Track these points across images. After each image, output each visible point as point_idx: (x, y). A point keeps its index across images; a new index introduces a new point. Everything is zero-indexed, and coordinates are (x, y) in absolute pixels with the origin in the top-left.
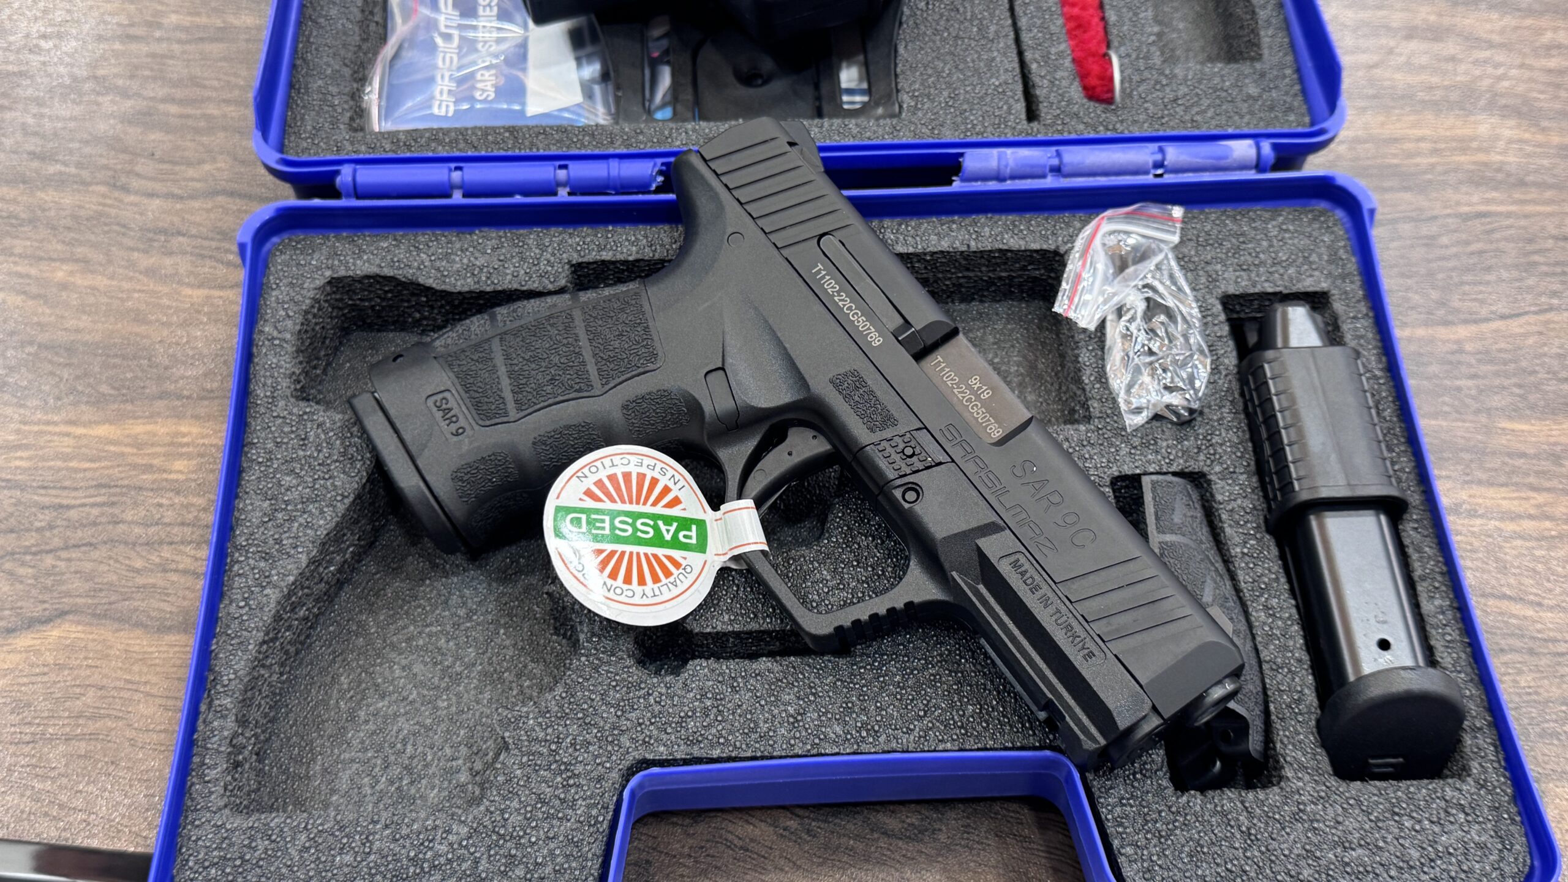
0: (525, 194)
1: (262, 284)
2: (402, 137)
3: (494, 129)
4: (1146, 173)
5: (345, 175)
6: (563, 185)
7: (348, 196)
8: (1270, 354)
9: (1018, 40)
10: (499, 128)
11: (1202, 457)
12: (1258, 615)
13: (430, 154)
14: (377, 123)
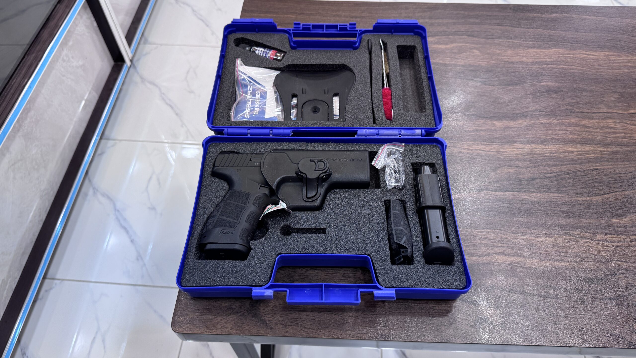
3: (258, 122)
4: (397, 136)
6: (271, 134)
8: (420, 175)
9: (372, 106)
11: (404, 197)
12: (413, 230)
14: (233, 119)
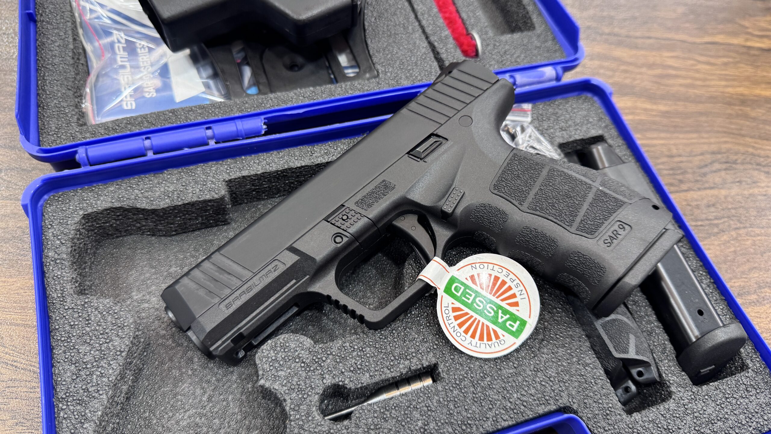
0: (190, 147)
1: (42, 226)
2: (110, 125)
5: (81, 154)
7: (85, 165)
10: (165, 111)
13: (129, 133)
